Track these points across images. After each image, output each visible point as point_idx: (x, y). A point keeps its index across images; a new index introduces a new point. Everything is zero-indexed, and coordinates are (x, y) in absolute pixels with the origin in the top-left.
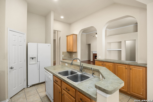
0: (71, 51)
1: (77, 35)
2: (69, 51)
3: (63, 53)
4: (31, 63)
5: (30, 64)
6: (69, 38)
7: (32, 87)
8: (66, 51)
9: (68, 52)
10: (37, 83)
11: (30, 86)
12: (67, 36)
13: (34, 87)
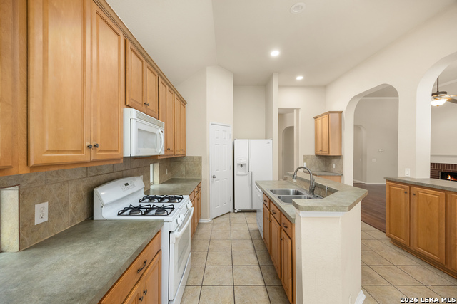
0: (325, 153)
1: (341, 113)
2: (320, 153)
3: (306, 158)
4: (239, 173)
5: (237, 175)
6: (319, 121)
7: (240, 214)
8: (313, 153)
9: (318, 156)
10: (248, 208)
11: (238, 212)
12: (316, 118)
13: (243, 214)
